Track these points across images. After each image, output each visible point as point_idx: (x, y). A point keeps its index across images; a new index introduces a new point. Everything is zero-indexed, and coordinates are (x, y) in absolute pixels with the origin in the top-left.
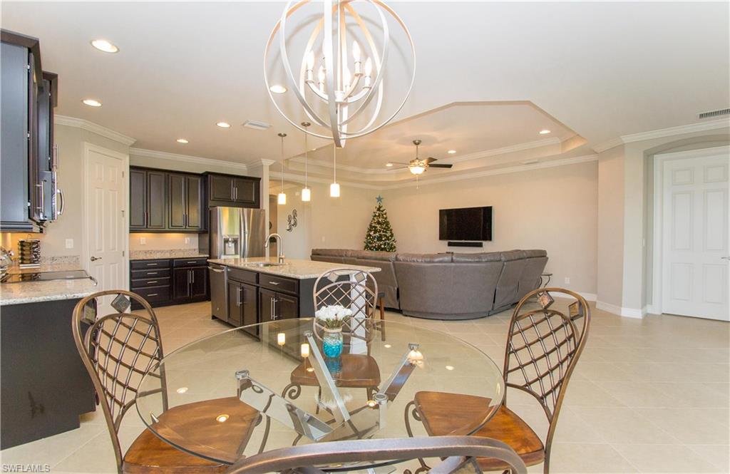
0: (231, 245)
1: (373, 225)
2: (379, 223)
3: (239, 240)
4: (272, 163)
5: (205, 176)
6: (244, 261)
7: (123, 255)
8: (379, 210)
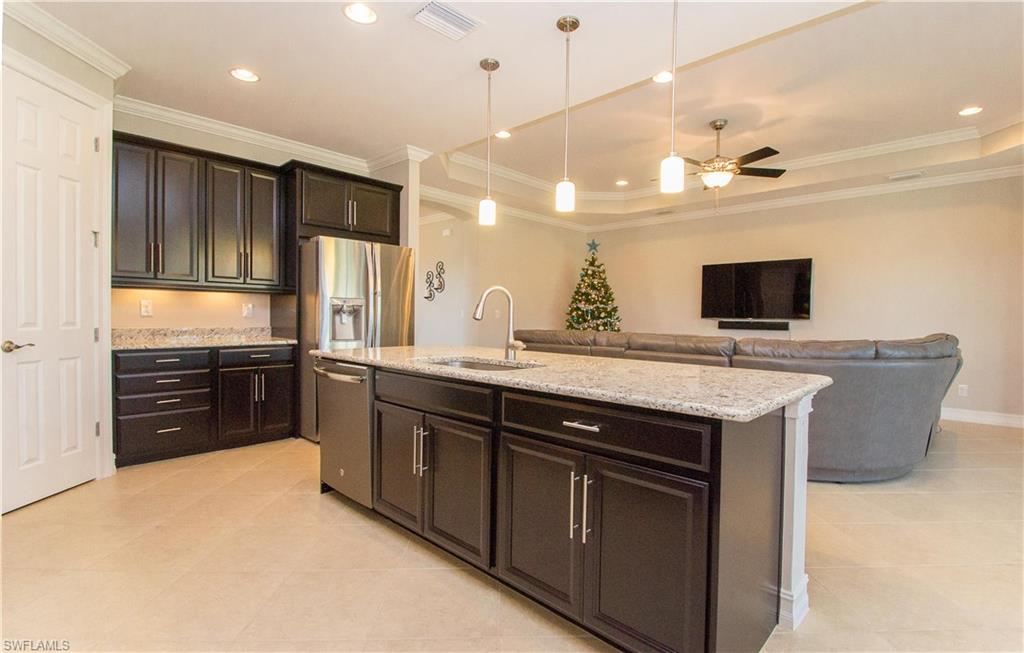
0: (347, 319)
1: (583, 290)
2: (593, 287)
3: (363, 309)
4: (426, 157)
5: (289, 173)
6: (375, 352)
7: (97, 339)
8: (592, 264)
